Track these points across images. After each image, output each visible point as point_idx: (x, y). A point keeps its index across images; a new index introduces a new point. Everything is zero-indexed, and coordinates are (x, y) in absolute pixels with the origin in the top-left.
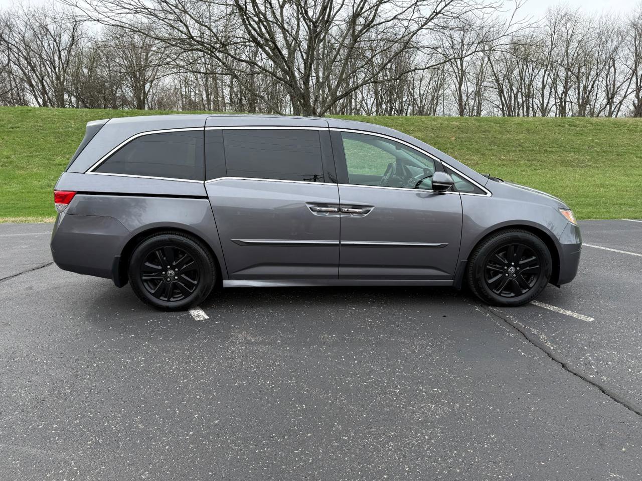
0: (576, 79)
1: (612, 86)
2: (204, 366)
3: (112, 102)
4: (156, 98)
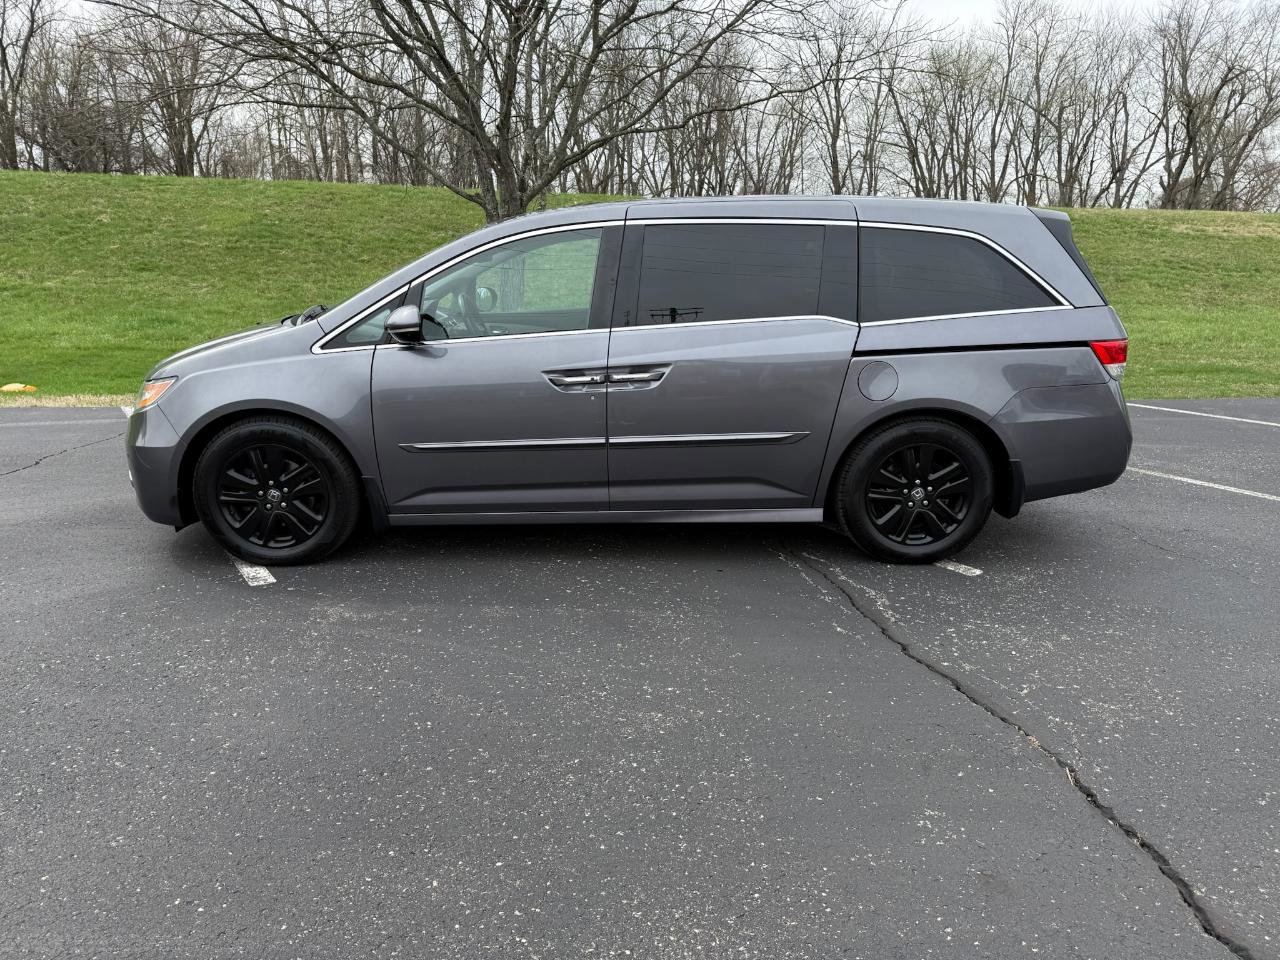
0: (1054, 132)
1: (1121, 147)
2: (253, 663)
3: (121, 158)
4: (218, 153)
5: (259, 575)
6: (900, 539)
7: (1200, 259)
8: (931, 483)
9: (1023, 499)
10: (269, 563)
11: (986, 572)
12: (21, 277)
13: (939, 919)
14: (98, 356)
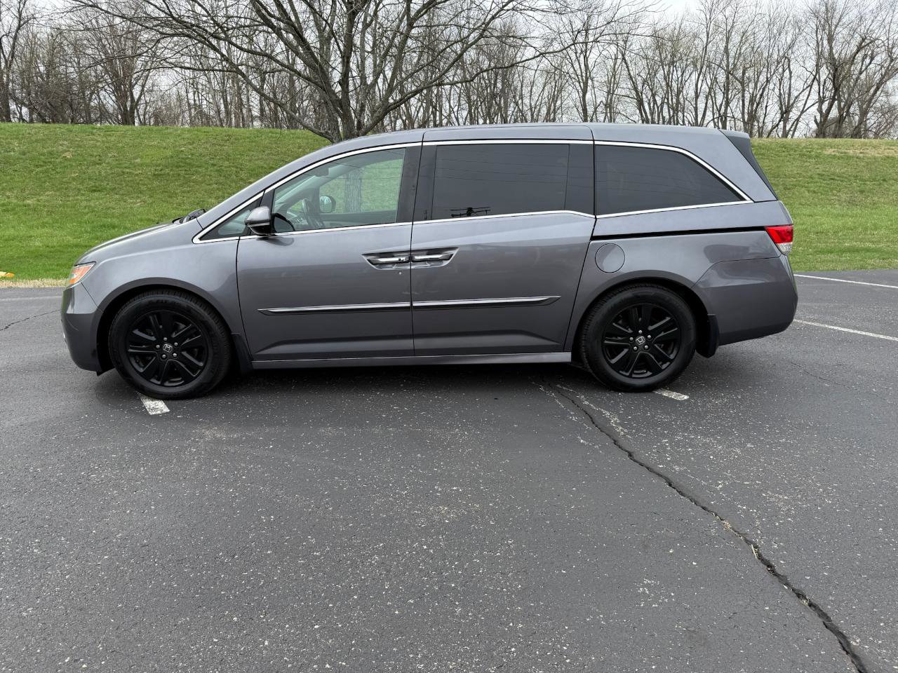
0: (739, 87)
1: (787, 96)
2: (146, 472)
3: (83, 114)
4: (151, 110)
5: (157, 407)
6: (628, 374)
7: (844, 173)
8: (650, 332)
9: (718, 344)
10: (165, 398)
11: (691, 397)
12: (8, 197)
13: (653, 667)
14: (60, 251)
